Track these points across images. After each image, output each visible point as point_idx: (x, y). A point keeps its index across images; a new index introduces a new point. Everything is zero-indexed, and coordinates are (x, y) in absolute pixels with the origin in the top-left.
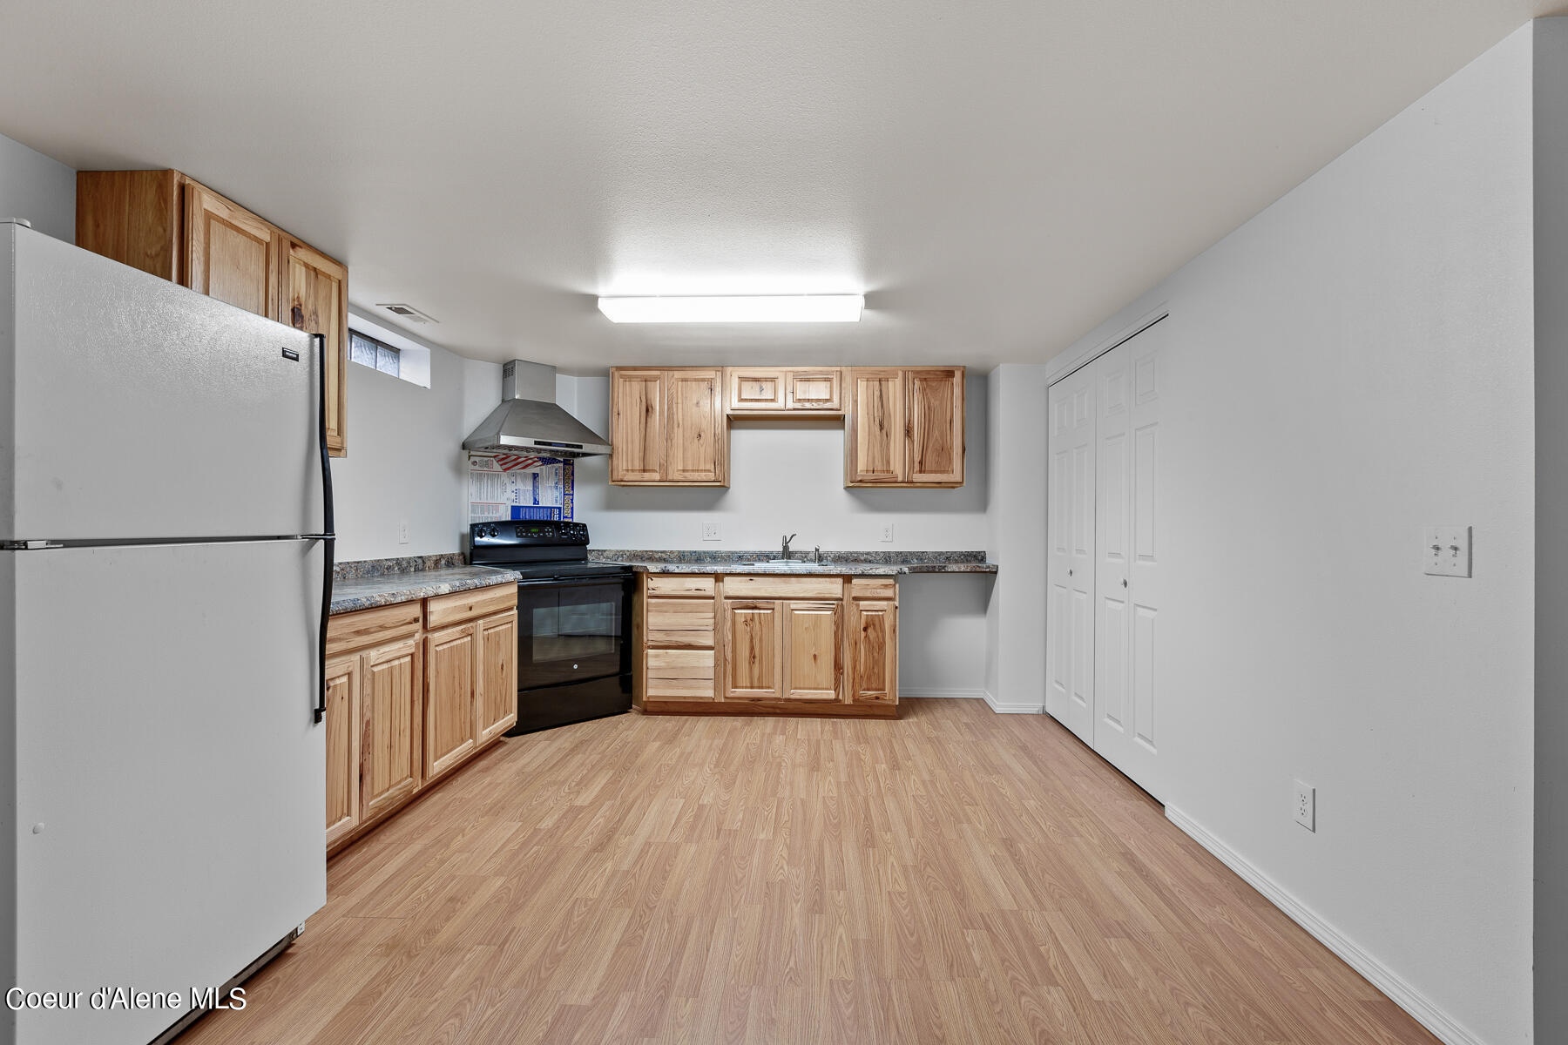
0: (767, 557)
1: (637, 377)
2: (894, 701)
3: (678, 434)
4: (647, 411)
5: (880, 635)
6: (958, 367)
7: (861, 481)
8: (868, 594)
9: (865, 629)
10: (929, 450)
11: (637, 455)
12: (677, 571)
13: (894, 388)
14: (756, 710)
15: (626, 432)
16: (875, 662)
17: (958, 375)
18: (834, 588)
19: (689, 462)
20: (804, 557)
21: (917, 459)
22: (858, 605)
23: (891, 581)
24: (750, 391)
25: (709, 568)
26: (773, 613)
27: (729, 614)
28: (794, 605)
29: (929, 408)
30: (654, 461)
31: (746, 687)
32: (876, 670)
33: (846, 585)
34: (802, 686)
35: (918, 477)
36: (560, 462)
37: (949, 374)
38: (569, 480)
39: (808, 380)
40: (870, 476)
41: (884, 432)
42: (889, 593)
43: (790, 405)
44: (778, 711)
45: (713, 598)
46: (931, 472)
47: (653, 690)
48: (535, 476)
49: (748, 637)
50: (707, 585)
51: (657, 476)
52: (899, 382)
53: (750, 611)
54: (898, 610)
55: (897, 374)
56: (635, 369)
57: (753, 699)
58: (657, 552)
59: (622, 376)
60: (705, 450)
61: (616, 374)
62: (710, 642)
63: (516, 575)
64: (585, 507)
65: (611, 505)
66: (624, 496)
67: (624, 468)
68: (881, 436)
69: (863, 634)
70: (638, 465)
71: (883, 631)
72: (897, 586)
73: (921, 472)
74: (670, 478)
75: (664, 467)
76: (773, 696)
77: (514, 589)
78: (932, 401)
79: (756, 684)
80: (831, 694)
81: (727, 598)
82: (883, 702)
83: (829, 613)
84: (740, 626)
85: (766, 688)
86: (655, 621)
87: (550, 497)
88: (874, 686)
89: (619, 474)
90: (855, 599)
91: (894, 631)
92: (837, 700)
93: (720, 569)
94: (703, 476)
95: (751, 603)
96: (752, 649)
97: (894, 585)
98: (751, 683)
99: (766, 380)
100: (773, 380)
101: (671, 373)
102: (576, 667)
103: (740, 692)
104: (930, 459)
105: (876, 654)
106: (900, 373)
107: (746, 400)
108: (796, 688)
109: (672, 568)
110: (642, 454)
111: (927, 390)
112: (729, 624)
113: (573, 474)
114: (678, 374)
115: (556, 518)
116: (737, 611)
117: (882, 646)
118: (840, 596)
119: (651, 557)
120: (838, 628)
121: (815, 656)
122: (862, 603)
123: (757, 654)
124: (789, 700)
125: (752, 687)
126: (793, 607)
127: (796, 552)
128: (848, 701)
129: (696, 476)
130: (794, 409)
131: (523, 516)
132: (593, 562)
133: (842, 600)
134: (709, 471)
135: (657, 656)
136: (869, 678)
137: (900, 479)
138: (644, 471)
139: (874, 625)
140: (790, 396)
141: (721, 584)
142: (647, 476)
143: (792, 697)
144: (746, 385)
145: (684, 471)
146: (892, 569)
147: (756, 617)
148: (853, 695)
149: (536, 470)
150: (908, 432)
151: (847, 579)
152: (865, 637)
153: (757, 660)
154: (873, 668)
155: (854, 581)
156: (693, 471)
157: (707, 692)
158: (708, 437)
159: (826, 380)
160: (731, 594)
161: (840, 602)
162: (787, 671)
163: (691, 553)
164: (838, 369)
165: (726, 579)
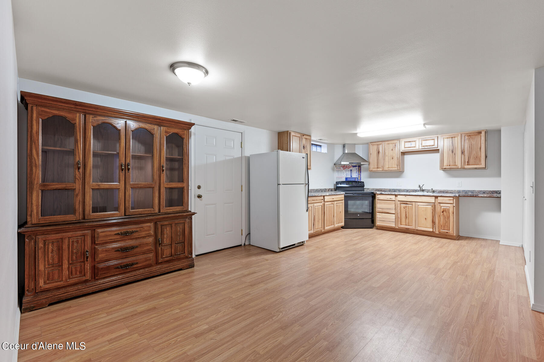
0: (416, 191)
1: (375, 144)
2: (454, 234)
3: (387, 158)
4: (378, 153)
5: (448, 214)
6: (483, 130)
7: (445, 169)
8: (444, 202)
9: (443, 212)
10: (471, 158)
11: (376, 164)
12: (384, 193)
13: (457, 140)
14: (408, 232)
15: (373, 159)
16: (446, 222)
17: (483, 133)
18: (432, 200)
19: (391, 165)
20: (428, 191)
21: (467, 161)
22: (440, 205)
23: (452, 198)
24: (408, 145)
25: (393, 193)
26: (412, 206)
27: (399, 205)
28: (419, 204)
29: (471, 144)
30: (380, 166)
31: (404, 225)
32: (447, 224)
33: (436, 199)
34: (421, 226)
35: (466, 167)
36: (357, 166)
37: (480, 133)
38: (360, 170)
39: (427, 140)
40: (448, 167)
41: (454, 153)
42: (452, 202)
43: (420, 148)
44: (415, 233)
45: (395, 201)
46: (472, 165)
47: (378, 223)
48: (351, 170)
49: (405, 212)
50: (393, 197)
51: (381, 169)
52: (459, 137)
53: (406, 205)
54: (455, 207)
55: (459, 135)
56: (375, 142)
57: (407, 229)
58: (383, 189)
59: (371, 145)
60: (395, 161)
61: (370, 144)
62: (394, 212)
63: (344, 193)
64: (364, 177)
65: (371, 177)
66: (373, 174)
67: (373, 167)
68: (453, 155)
69: (442, 213)
70: (376, 167)
71: (449, 213)
72: (455, 200)
73: (468, 165)
74: (385, 170)
75: (383, 167)
76: (412, 228)
77: (343, 196)
78: (472, 142)
79: (407, 224)
80: (431, 230)
81: (399, 201)
82: (449, 234)
83: (430, 207)
84: (402, 209)
85: (410, 226)
86: (379, 206)
87: (355, 175)
88: (446, 229)
89: (371, 169)
90: (439, 203)
91: (453, 213)
92: (433, 232)
93: (396, 193)
94: (394, 169)
95: (405, 203)
96: (406, 215)
97: (453, 200)
98: (406, 224)
99: (413, 141)
100: (415, 141)
101: (384, 142)
102: (359, 215)
103: (402, 226)
104: (471, 161)
105: (446, 220)
106: (460, 135)
107: (406, 148)
108: (419, 227)
109: (383, 193)
110: (377, 164)
111: (470, 139)
112: (399, 208)
113: (361, 169)
114: (386, 143)
115: (356, 180)
116: (401, 205)
117: (449, 217)
118: (434, 202)
119: (378, 190)
120: (433, 211)
121: (426, 218)
122: (441, 204)
123: (407, 217)
124: (417, 230)
125: (406, 225)
126: (418, 204)
127: (426, 190)
128: (437, 232)
129: (392, 169)
130: (422, 149)
131: (349, 180)
132: (366, 191)
133: (435, 203)
134: (396, 167)
135: (379, 215)
136: (444, 226)
137: (460, 167)
138: (378, 168)
139: (446, 211)
140: (420, 145)
141: (397, 197)
142: (378, 169)
143: (418, 229)
144: (406, 143)
145: (388, 168)
146: (452, 195)
147: (407, 207)
148: (439, 231)
149: (351, 169)
150: (463, 153)
151: (436, 197)
152: (443, 214)
153: (407, 218)
154: (446, 224)
155: (439, 198)
156: (391, 167)
157: (393, 225)
158: (395, 158)
159: (432, 139)
160: (400, 200)
161: (434, 204)
162: (417, 222)
163: (393, 189)
164: (437, 136)
165: (398, 196)
